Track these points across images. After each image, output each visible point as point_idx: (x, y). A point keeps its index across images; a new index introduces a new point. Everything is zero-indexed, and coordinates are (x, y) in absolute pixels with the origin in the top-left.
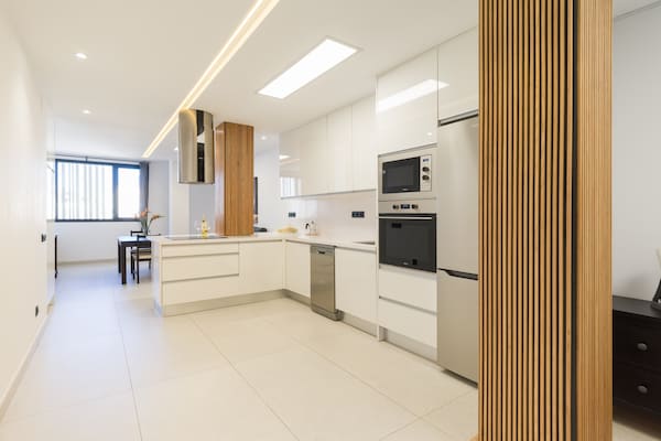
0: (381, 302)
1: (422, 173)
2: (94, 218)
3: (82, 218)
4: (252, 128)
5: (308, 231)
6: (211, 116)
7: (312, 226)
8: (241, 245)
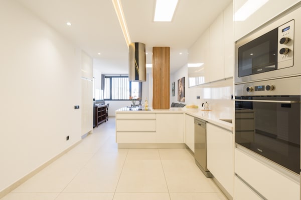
0: (236, 178)
1: (280, 46)
2: (124, 99)
3: (120, 99)
4: (169, 48)
5: (203, 108)
6: (144, 45)
7: (205, 105)
8: (157, 115)
